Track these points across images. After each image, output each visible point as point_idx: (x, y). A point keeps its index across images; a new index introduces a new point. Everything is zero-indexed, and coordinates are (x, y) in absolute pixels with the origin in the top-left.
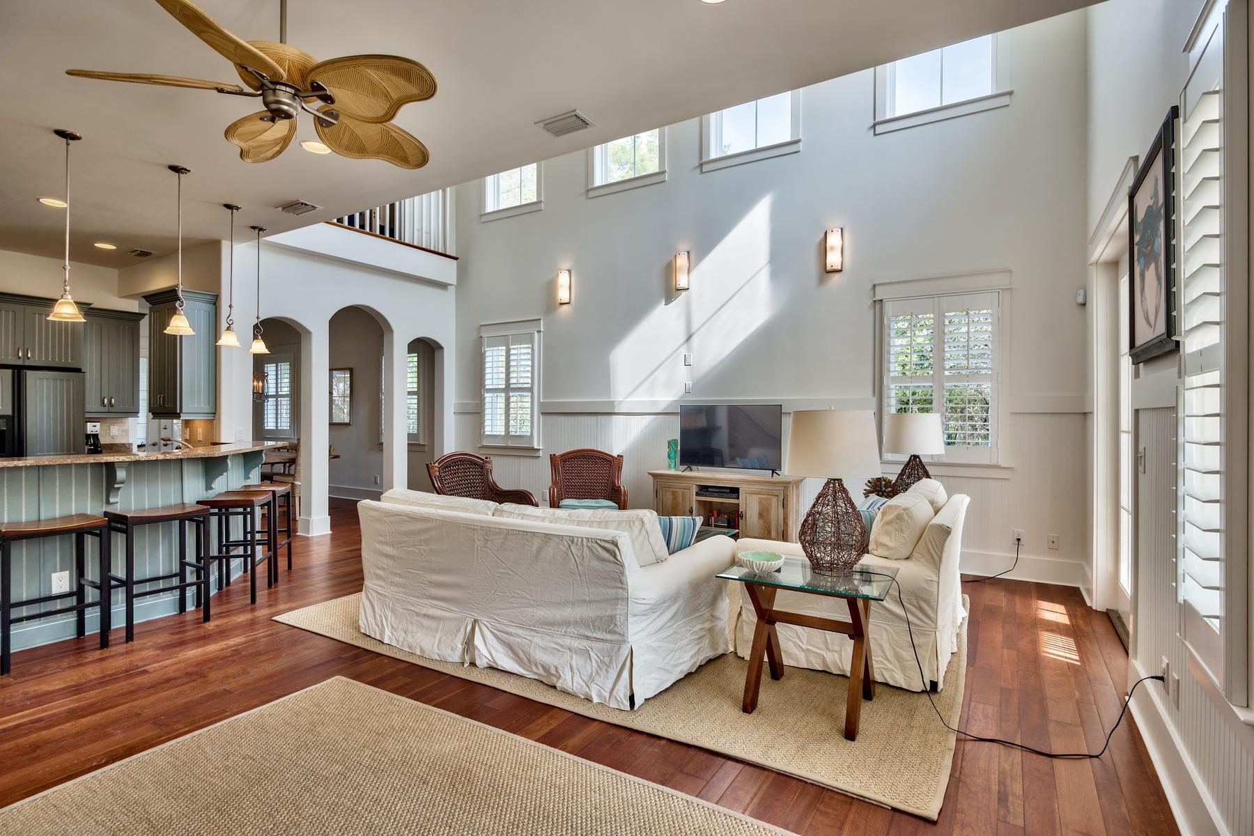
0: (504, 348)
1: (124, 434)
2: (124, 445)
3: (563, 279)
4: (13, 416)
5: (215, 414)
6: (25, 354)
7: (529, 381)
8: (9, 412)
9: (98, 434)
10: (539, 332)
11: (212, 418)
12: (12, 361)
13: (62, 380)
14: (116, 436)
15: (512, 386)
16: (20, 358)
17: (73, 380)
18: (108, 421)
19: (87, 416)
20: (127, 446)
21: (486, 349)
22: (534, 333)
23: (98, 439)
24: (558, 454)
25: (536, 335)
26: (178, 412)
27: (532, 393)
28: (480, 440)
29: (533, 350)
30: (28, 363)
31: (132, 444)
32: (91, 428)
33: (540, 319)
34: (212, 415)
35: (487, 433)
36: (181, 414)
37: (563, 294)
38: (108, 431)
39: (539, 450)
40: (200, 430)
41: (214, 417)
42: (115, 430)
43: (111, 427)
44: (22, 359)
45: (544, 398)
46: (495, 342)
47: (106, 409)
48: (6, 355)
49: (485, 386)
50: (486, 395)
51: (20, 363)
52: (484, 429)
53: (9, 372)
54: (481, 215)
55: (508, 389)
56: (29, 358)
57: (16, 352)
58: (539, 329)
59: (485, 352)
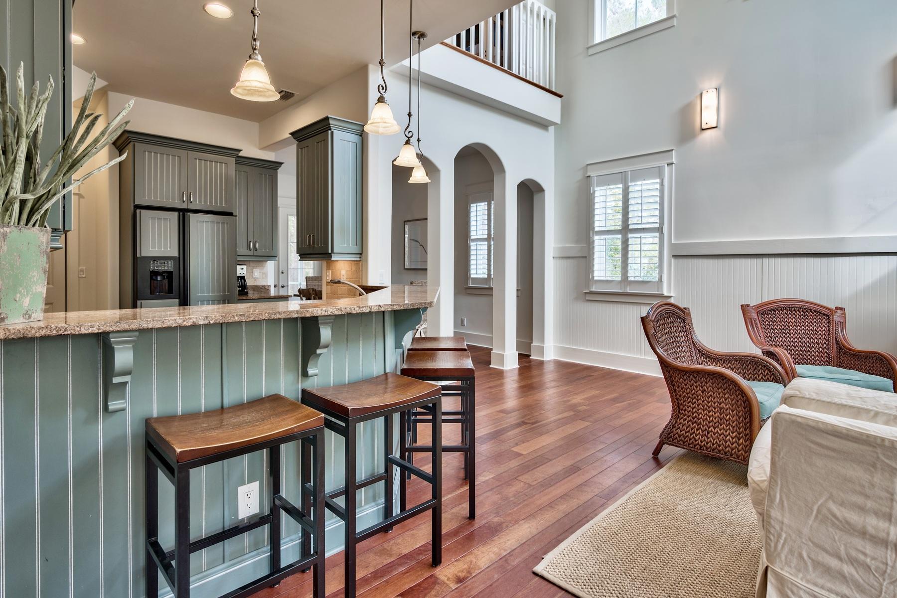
0: (621, 186)
1: (264, 276)
2: (264, 286)
3: (710, 99)
4: (179, 258)
5: (361, 254)
6: (189, 197)
7: (657, 220)
8: (176, 254)
9: (244, 277)
10: (670, 164)
11: (358, 259)
12: (177, 204)
13: (218, 223)
14: (257, 278)
15: (631, 227)
16: (184, 202)
17: (227, 223)
18: (252, 264)
19: (238, 259)
20: (267, 287)
21: (596, 189)
22: (664, 166)
23: (245, 280)
24: (753, 303)
25: (666, 168)
26: (330, 252)
27: (662, 233)
28: (588, 286)
29: (662, 184)
30: (191, 207)
31: (270, 286)
32: (241, 270)
33: (672, 150)
34: (359, 256)
35: (596, 278)
36: (332, 254)
37: (709, 117)
38: (252, 274)
39: (671, 297)
40: (343, 272)
41: (360, 258)
42: (257, 273)
43: (254, 270)
44: (186, 202)
45: (676, 238)
46: (607, 180)
47: (251, 253)
48: (173, 199)
49: (594, 228)
50: (596, 238)
51: (184, 206)
52: (593, 274)
53: (176, 214)
54: (588, 48)
55: (625, 230)
56: (191, 202)
57: (181, 195)
58: (669, 161)
59: (594, 192)
